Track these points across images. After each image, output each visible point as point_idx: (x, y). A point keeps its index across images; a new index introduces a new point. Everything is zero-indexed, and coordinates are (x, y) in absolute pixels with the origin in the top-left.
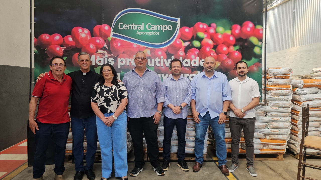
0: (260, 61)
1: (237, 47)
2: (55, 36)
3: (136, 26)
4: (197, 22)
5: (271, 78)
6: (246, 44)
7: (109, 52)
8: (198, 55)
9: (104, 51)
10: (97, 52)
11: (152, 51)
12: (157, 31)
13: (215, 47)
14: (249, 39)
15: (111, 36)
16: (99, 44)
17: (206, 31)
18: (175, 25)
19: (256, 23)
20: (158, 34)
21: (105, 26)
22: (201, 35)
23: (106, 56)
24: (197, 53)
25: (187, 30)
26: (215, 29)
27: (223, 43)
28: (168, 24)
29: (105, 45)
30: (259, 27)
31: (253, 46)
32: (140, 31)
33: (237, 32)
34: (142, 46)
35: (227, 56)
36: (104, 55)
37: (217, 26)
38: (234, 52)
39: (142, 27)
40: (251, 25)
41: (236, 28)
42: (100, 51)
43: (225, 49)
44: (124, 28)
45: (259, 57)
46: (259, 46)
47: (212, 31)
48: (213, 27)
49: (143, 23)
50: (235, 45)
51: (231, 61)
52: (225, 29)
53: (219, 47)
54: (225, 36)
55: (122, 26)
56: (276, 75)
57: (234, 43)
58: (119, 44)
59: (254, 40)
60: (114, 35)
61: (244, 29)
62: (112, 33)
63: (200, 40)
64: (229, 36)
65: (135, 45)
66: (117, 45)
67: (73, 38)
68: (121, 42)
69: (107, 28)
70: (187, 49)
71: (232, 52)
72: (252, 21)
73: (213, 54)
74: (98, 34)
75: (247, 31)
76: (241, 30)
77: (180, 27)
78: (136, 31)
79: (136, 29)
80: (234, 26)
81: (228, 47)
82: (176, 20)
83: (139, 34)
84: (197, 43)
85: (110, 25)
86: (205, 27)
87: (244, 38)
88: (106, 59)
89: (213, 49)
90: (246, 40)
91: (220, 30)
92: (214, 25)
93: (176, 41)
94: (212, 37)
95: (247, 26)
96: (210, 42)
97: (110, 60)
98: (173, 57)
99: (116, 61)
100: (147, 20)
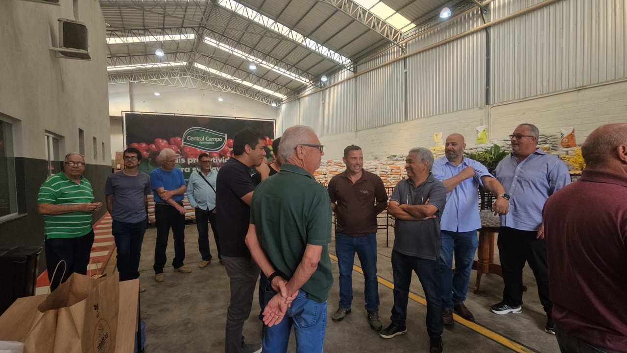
2: (142, 145)
3: (199, 138)
7: (181, 154)
11: (210, 153)
12: (213, 141)
15: (183, 145)
18: (224, 138)
20: (214, 143)
23: (180, 157)
28: (219, 137)
29: (179, 150)
32: (201, 141)
34: (203, 150)
36: (178, 156)
39: (203, 139)
44: (191, 139)
49: (204, 137)
55: (189, 138)
60: (184, 144)
62: (183, 143)
66: (187, 150)
67: (155, 146)
68: (189, 148)
69: (179, 139)
74: (173, 143)
77: (227, 139)
78: (199, 142)
79: (199, 140)
82: (224, 135)
83: (202, 143)
85: (182, 138)
88: (180, 159)
93: (225, 148)
97: (182, 160)
98: (223, 157)
99: (186, 160)
100: (206, 134)
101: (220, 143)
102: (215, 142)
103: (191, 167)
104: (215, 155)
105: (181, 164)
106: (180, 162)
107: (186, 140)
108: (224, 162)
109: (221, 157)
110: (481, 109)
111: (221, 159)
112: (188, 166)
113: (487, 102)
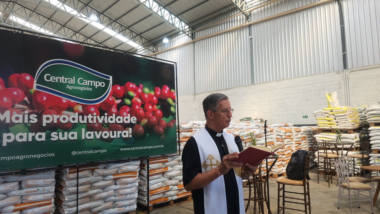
0: (175, 118)
1: (159, 107)
3: (66, 79)
4: (128, 82)
5: (182, 132)
6: (165, 104)
7: (31, 107)
8: (129, 112)
9: (24, 105)
10: (13, 106)
11: (84, 106)
12: (90, 86)
13: (143, 105)
14: (167, 100)
15: (35, 88)
16: (17, 96)
17: (135, 91)
18: (107, 83)
19: (171, 87)
20: (91, 89)
21: (26, 76)
22: (131, 93)
23: (26, 112)
24: (128, 110)
25: (119, 88)
26: (142, 90)
27: (149, 103)
28: (101, 80)
29: (26, 99)
30: (173, 91)
31: (170, 106)
32: (70, 85)
33: (158, 93)
35: (152, 114)
36: (24, 110)
37: (144, 87)
38: (157, 110)
39: (73, 81)
40: (168, 88)
41: (158, 90)
42: (17, 106)
43: (150, 107)
44: (51, 80)
45: (174, 114)
46: (173, 106)
47: (140, 91)
48: (141, 87)
49: (74, 77)
50: (157, 105)
51: (155, 118)
52: (150, 90)
53: (146, 106)
54: (150, 96)
55: (48, 78)
56: (185, 129)
57: (156, 102)
58: (45, 98)
59: (170, 101)
60: (37, 87)
61: (163, 91)
63: (131, 98)
64: (152, 96)
65: (65, 100)
66: (42, 99)
68: (48, 96)
69: (28, 78)
70: (119, 107)
71: (156, 110)
72: (168, 86)
73: (141, 112)
74: (16, 85)
75: (165, 93)
76: (161, 92)
77: (113, 85)
78: (66, 85)
79: (66, 82)
80: (156, 88)
81: (153, 106)
82: (109, 78)
83: (70, 88)
84: (128, 101)
85: (33, 75)
86: (134, 86)
87: (163, 98)
88: (26, 116)
89: (141, 107)
90: (165, 101)
91: (146, 90)
92: (141, 85)
93: (108, 98)
94: (140, 96)
95: (165, 89)
96: (139, 101)
97: (31, 117)
98: (106, 114)
99: (40, 118)
100: (78, 74)
101: (101, 91)
102: (93, 87)
103: (48, 131)
104: (92, 109)
105: (29, 125)
106: (26, 121)
107: (41, 81)
108: (106, 122)
109: (101, 114)
110: (338, 73)
111: (103, 117)
112: (43, 129)
113: (345, 67)
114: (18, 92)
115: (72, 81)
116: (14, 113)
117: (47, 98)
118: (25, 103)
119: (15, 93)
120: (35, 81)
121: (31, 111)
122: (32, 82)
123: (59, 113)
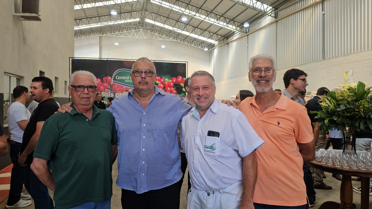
1: (175, 88)
3: (125, 77)
6: (179, 87)
7: (111, 90)
10: (105, 90)
13: (164, 88)
16: (106, 86)
17: (159, 80)
19: (183, 77)
21: (109, 77)
22: (157, 82)
23: (109, 92)
26: (164, 79)
27: (168, 86)
29: (109, 87)
32: (127, 80)
33: (174, 81)
34: (128, 87)
36: (108, 91)
37: (165, 78)
38: (173, 90)
40: (181, 78)
41: (174, 79)
42: (106, 90)
47: (162, 80)
48: (163, 78)
49: (128, 76)
50: (173, 87)
52: (169, 79)
53: (166, 88)
54: (169, 83)
55: (117, 77)
57: (173, 86)
58: (116, 86)
60: (113, 82)
61: (177, 79)
63: (157, 84)
64: (171, 83)
65: (124, 87)
66: (115, 87)
68: (117, 85)
72: (181, 76)
74: (105, 81)
75: (179, 80)
76: (176, 80)
78: (125, 80)
79: (125, 79)
80: (173, 78)
81: (170, 88)
85: (112, 77)
86: (159, 78)
87: (178, 84)
88: (109, 94)
90: (179, 85)
91: (167, 80)
92: (163, 77)
94: (162, 83)
95: (179, 78)
96: (162, 85)
97: (111, 94)
99: (114, 95)
107: (115, 79)
114: (106, 84)
115: (127, 78)
116: (105, 93)
117: (117, 86)
118: (108, 89)
119: (105, 85)
120: (112, 79)
121: (111, 92)
122: (111, 80)
123: (122, 92)
